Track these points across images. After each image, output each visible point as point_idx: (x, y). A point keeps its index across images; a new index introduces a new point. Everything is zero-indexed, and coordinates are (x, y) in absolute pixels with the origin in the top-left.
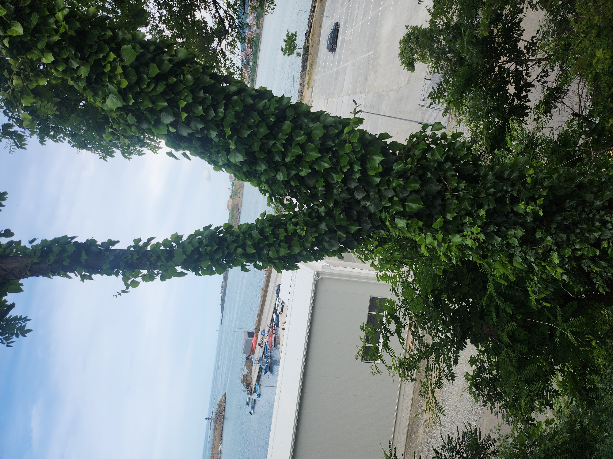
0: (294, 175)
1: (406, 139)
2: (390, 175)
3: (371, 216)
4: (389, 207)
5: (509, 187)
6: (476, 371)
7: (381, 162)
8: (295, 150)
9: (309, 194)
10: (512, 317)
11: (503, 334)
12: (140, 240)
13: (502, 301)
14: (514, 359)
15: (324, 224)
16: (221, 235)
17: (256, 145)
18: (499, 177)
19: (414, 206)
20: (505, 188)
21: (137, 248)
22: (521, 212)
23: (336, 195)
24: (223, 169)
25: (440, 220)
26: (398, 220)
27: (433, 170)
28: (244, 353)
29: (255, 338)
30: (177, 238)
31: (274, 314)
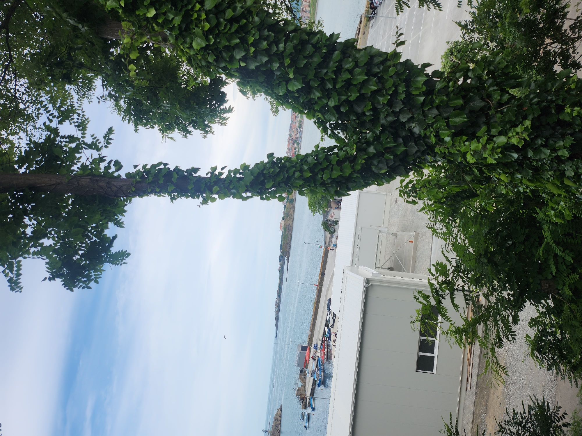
0: (344, 101)
2: (433, 94)
3: (416, 139)
4: (433, 123)
5: (553, 97)
6: (538, 335)
7: (424, 82)
8: (344, 76)
11: (564, 288)
12: (216, 169)
15: (373, 148)
17: (311, 73)
19: (457, 120)
20: (549, 98)
21: (214, 175)
22: (567, 119)
23: (383, 119)
25: (484, 128)
28: (298, 366)
29: (308, 351)
30: (245, 167)
31: (326, 328)
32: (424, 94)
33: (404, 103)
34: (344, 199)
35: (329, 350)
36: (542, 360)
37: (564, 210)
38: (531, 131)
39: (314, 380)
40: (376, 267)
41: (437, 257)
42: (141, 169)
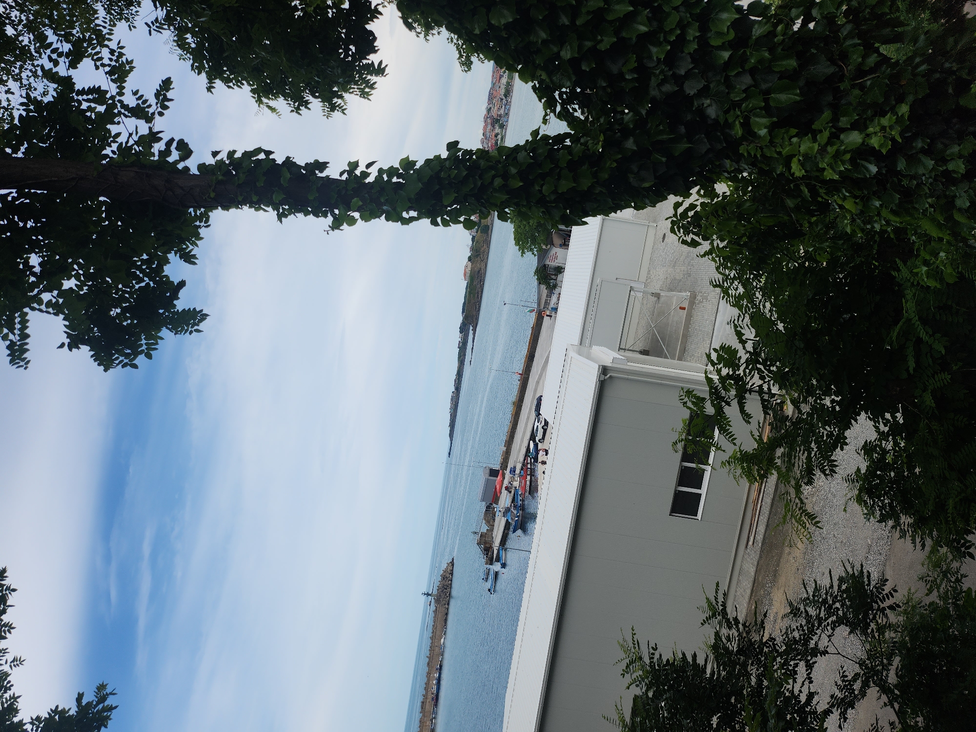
0: (589, 49)
2: (747, 46)
4: (741, 101)
7: (732, 23)
8: (592, 3)
11: (924, 395)
12: (357, 165)
14: (940, 437)
15: (631, 140)
19: (783, 97)
21: (353, 177)
23: (654, 89)
25: (826, 114)
26: (756, 119)
28: (483, 500)
29: (499, 477)
30: (407, 164)
31: (531, 442)
32: (730, 45)
33: (694, 61)
34: (575, 230)
37: (944, 266)
38: (908, 123)
39: (507, 522)
40: (620, 349)
41: (724, 335)
42: (225, 159)
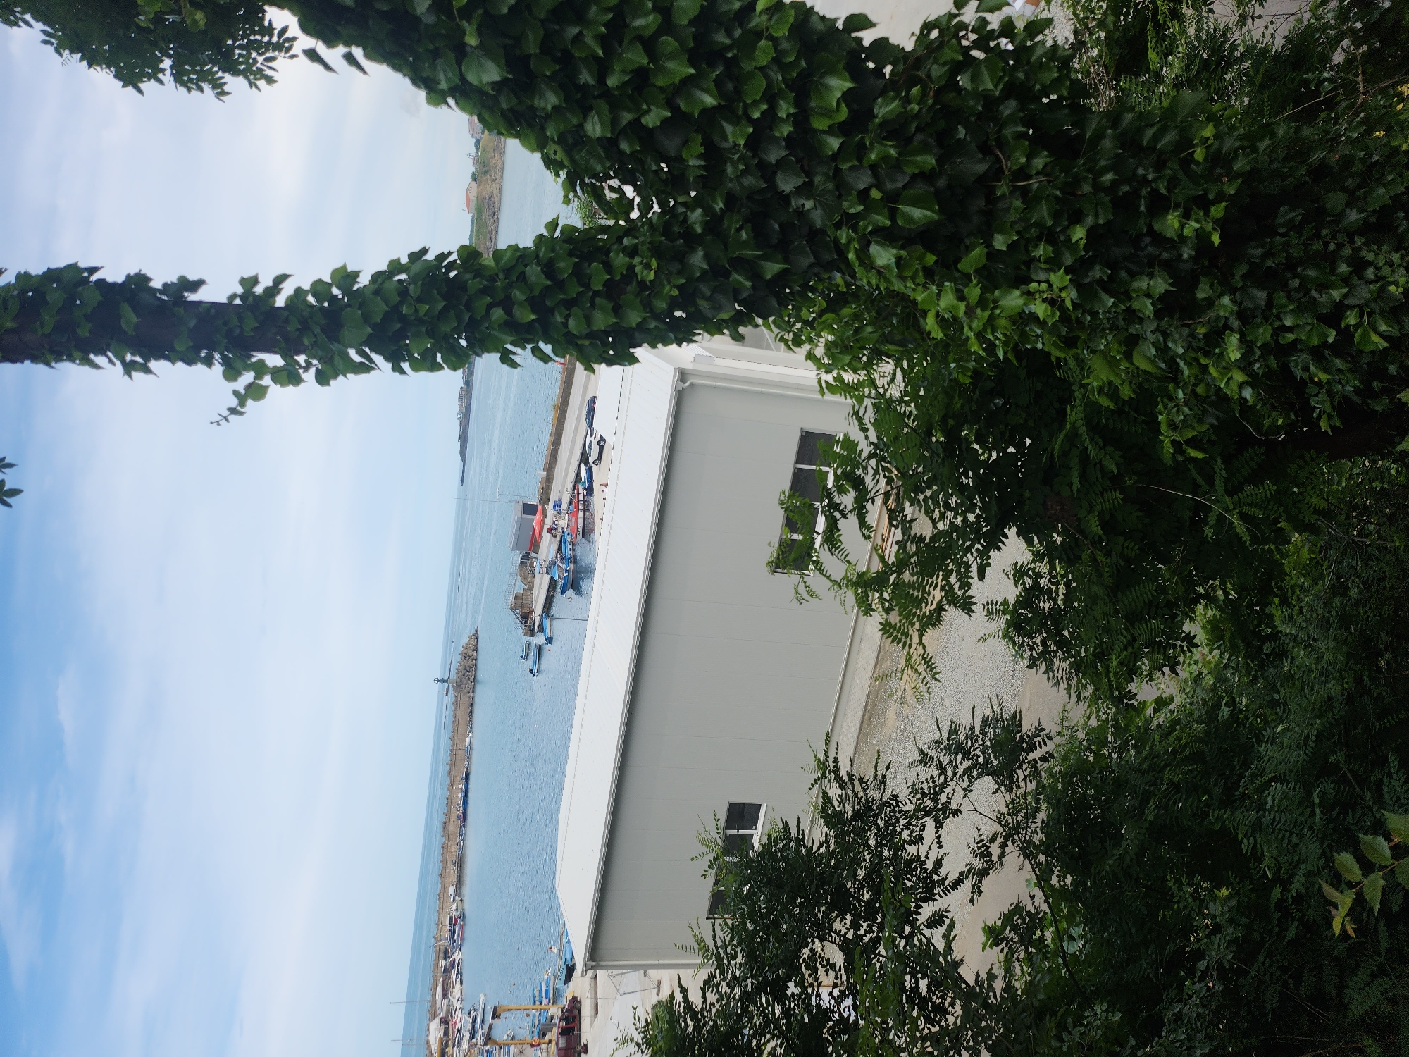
0: (630, 123)
1: (913, 34)
2: (865, 131)
3: (815, 236)
4: (857, 215)
6: (1022, 596)
7: (844, 94)
8: (629, 55)
9: (664, 176)
10: (1115, 481)
11: (1090, 517)
12: (255, 281)
13: (1097, 443)
14: (1107, 569)
15: (700, 253)
16: (452, 274)
17: (531, 36)
18: (1130, 143)
19: (917, 213)
20: (1141, 171)
21: (251, 299)
22: (1170, 234)
23: (731, 180)
24: (451, 101)
25: (978, 252)
26: (877, 248)
27: (973, 119)
28: (516, 548)
29: (538, 516)
30: (345, 277)
31: (583, 465)
32: (842, 129)
33: (788, 147)
35: (587, 514)
36: (1021, 645)
39: (552, 578)
